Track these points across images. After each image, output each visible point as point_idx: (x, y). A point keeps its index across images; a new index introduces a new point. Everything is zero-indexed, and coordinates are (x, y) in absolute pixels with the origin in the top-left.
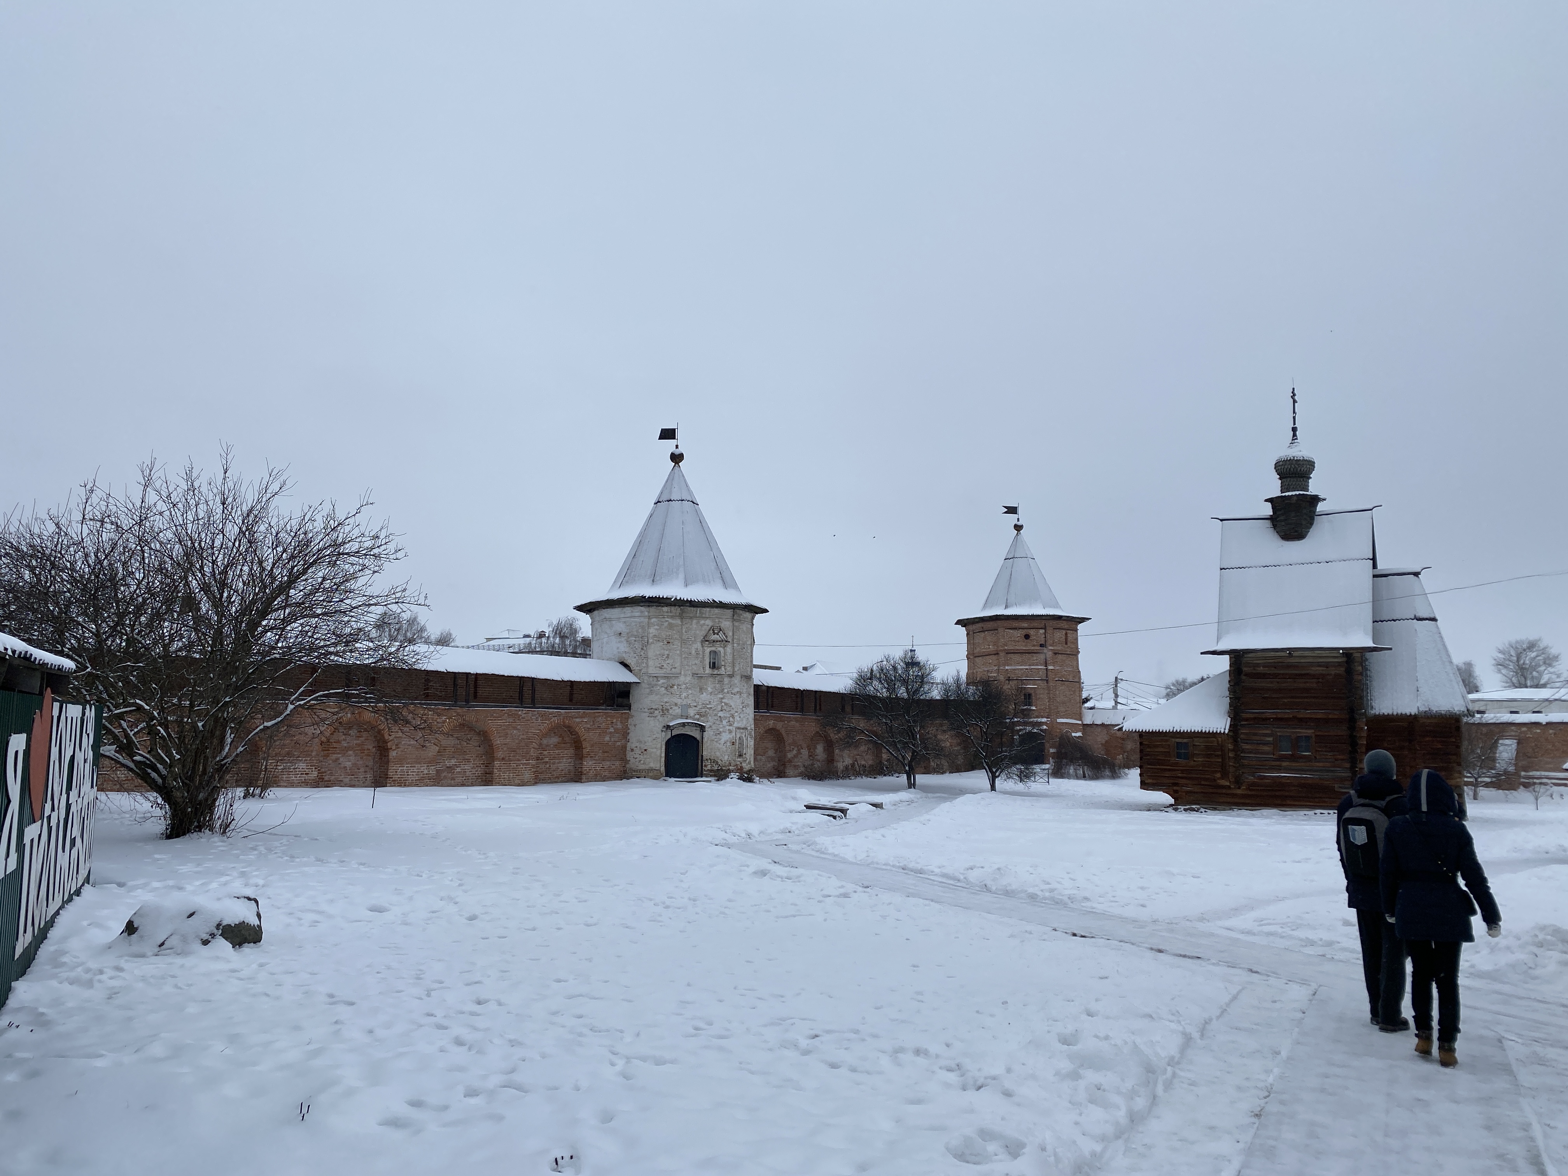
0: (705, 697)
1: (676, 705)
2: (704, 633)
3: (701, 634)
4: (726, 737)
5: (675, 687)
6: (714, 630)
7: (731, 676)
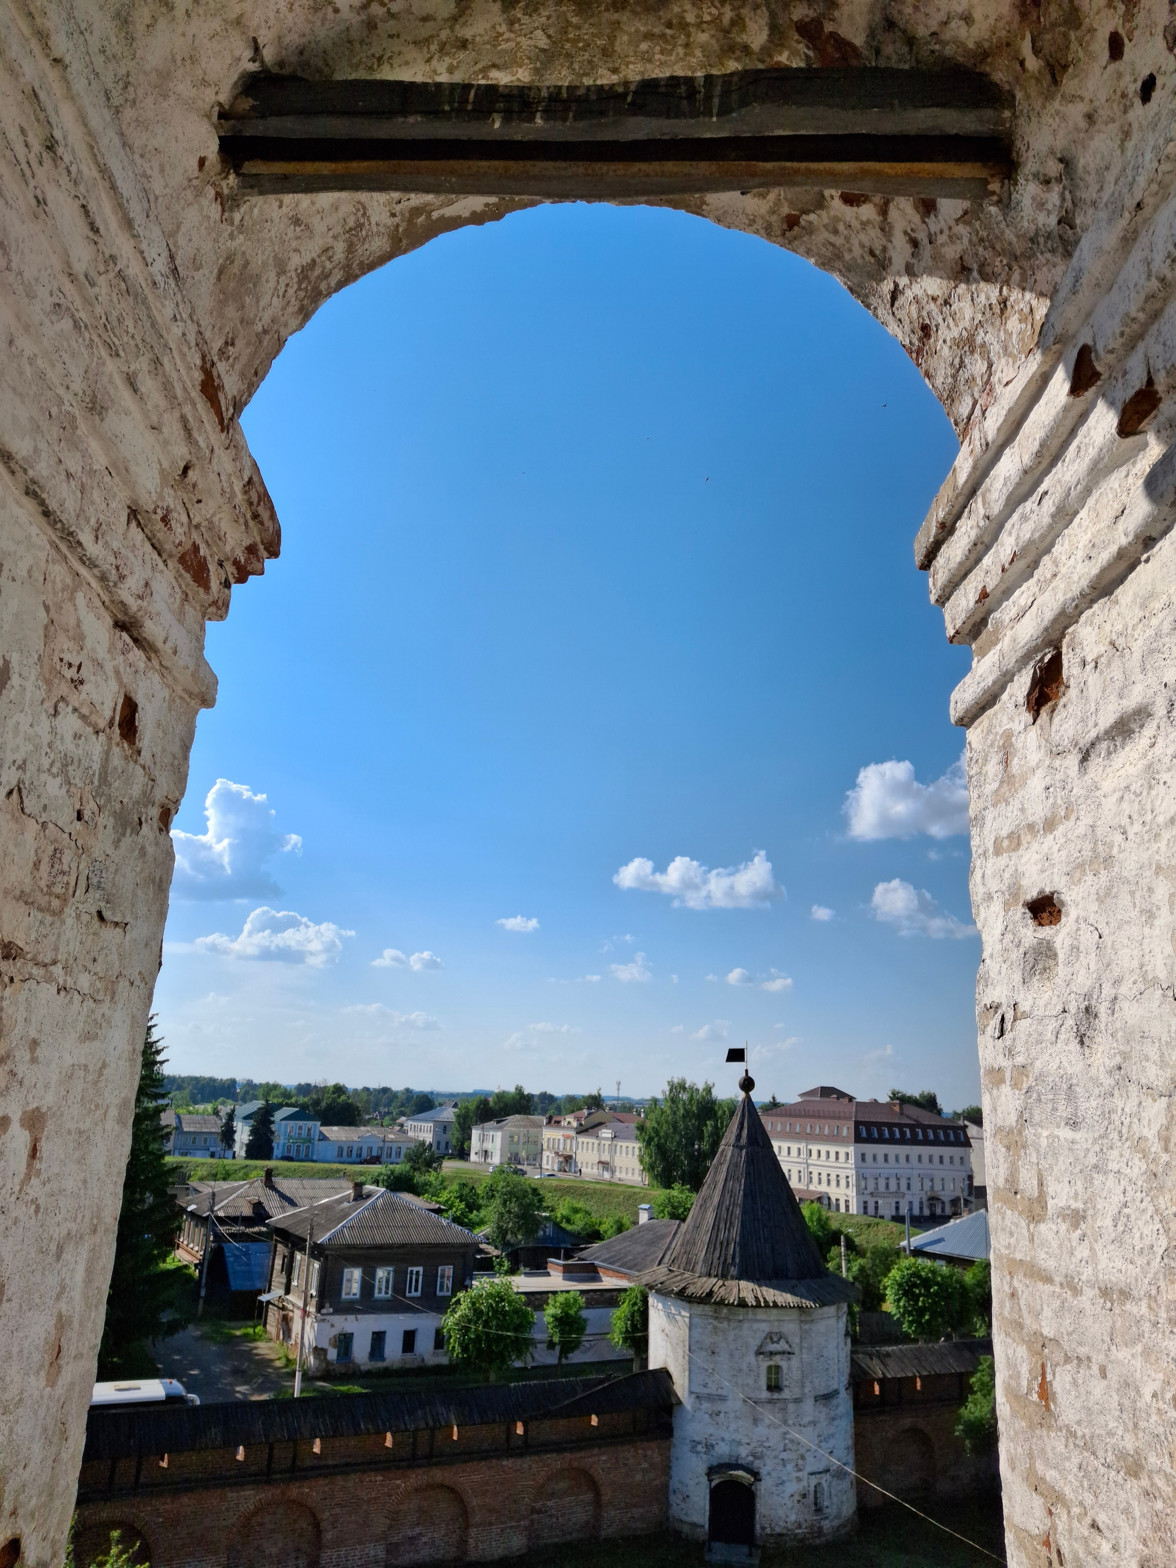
0: (761, 1431)
1: (723, 1439)
2: (758, 1342)
3: (754, 1343)
4: (792, 1488)
5: (722, 1415)
6: (770, 1337)
7: (798, 1401)
